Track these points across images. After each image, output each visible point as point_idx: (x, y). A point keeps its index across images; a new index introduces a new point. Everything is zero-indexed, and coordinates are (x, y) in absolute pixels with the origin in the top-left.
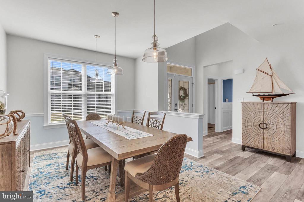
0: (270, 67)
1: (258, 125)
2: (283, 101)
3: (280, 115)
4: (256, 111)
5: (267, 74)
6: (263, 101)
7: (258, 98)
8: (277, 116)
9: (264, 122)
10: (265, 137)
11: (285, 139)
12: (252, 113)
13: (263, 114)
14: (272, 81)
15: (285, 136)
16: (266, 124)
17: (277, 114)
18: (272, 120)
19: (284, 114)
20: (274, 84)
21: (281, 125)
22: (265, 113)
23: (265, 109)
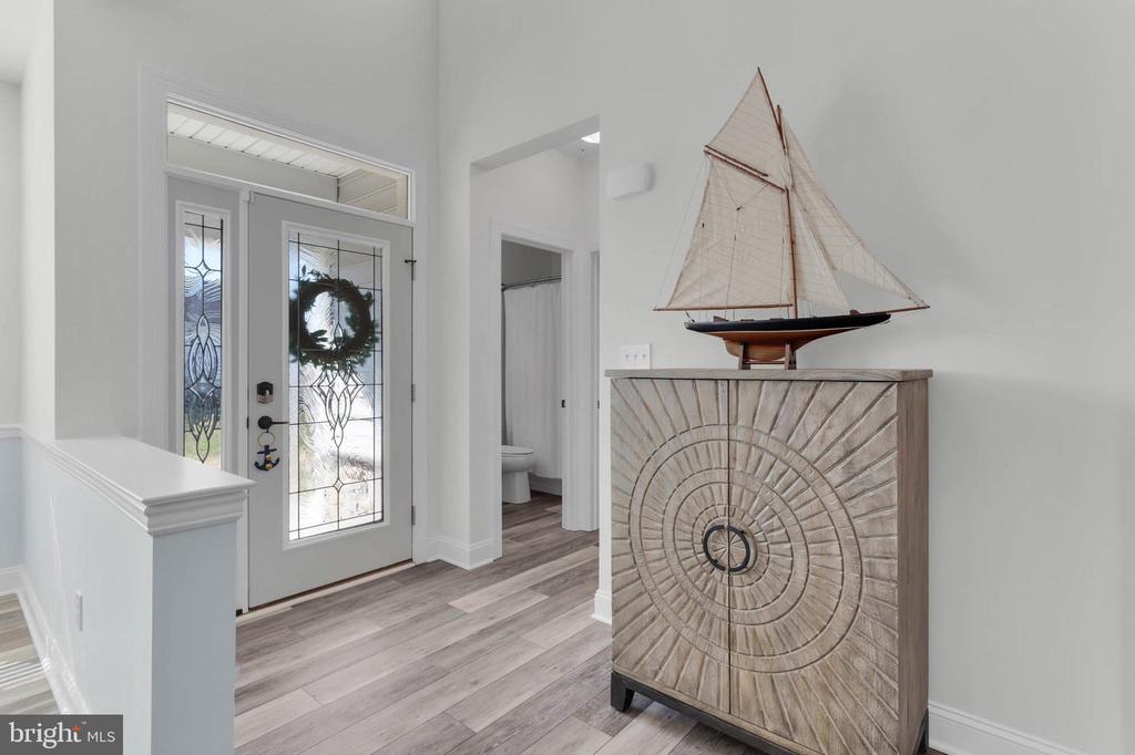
0: (780, 128)
1: (699, 539)
2: (850, 366)
3: (828, 475)
4: (687, 439)
5: (760, 176)
6: (745, 365)
7: (716, 344)
8: (811, 475)
9: (736, 524)
10: (738, 629)
11: (860, 664)
12: (666, 452)
13: (724, 465)
14: (791, 226)
15: (861, 634)
16: (742, 534)
17: (811, 464)
18: (778, 505)
19: (858, 467)
20: (800, 248)
21: (835, 548)
22: (741, 449)
23: (740, 423)
